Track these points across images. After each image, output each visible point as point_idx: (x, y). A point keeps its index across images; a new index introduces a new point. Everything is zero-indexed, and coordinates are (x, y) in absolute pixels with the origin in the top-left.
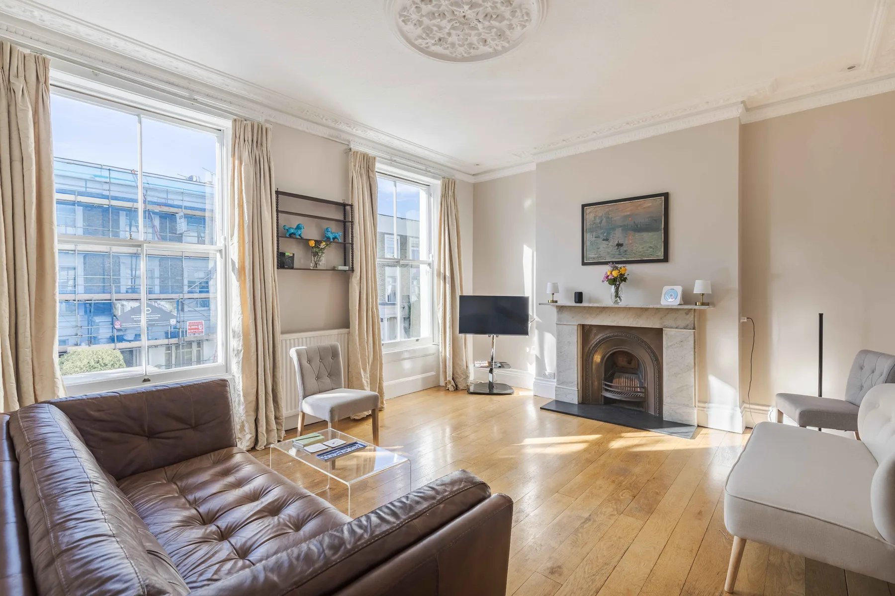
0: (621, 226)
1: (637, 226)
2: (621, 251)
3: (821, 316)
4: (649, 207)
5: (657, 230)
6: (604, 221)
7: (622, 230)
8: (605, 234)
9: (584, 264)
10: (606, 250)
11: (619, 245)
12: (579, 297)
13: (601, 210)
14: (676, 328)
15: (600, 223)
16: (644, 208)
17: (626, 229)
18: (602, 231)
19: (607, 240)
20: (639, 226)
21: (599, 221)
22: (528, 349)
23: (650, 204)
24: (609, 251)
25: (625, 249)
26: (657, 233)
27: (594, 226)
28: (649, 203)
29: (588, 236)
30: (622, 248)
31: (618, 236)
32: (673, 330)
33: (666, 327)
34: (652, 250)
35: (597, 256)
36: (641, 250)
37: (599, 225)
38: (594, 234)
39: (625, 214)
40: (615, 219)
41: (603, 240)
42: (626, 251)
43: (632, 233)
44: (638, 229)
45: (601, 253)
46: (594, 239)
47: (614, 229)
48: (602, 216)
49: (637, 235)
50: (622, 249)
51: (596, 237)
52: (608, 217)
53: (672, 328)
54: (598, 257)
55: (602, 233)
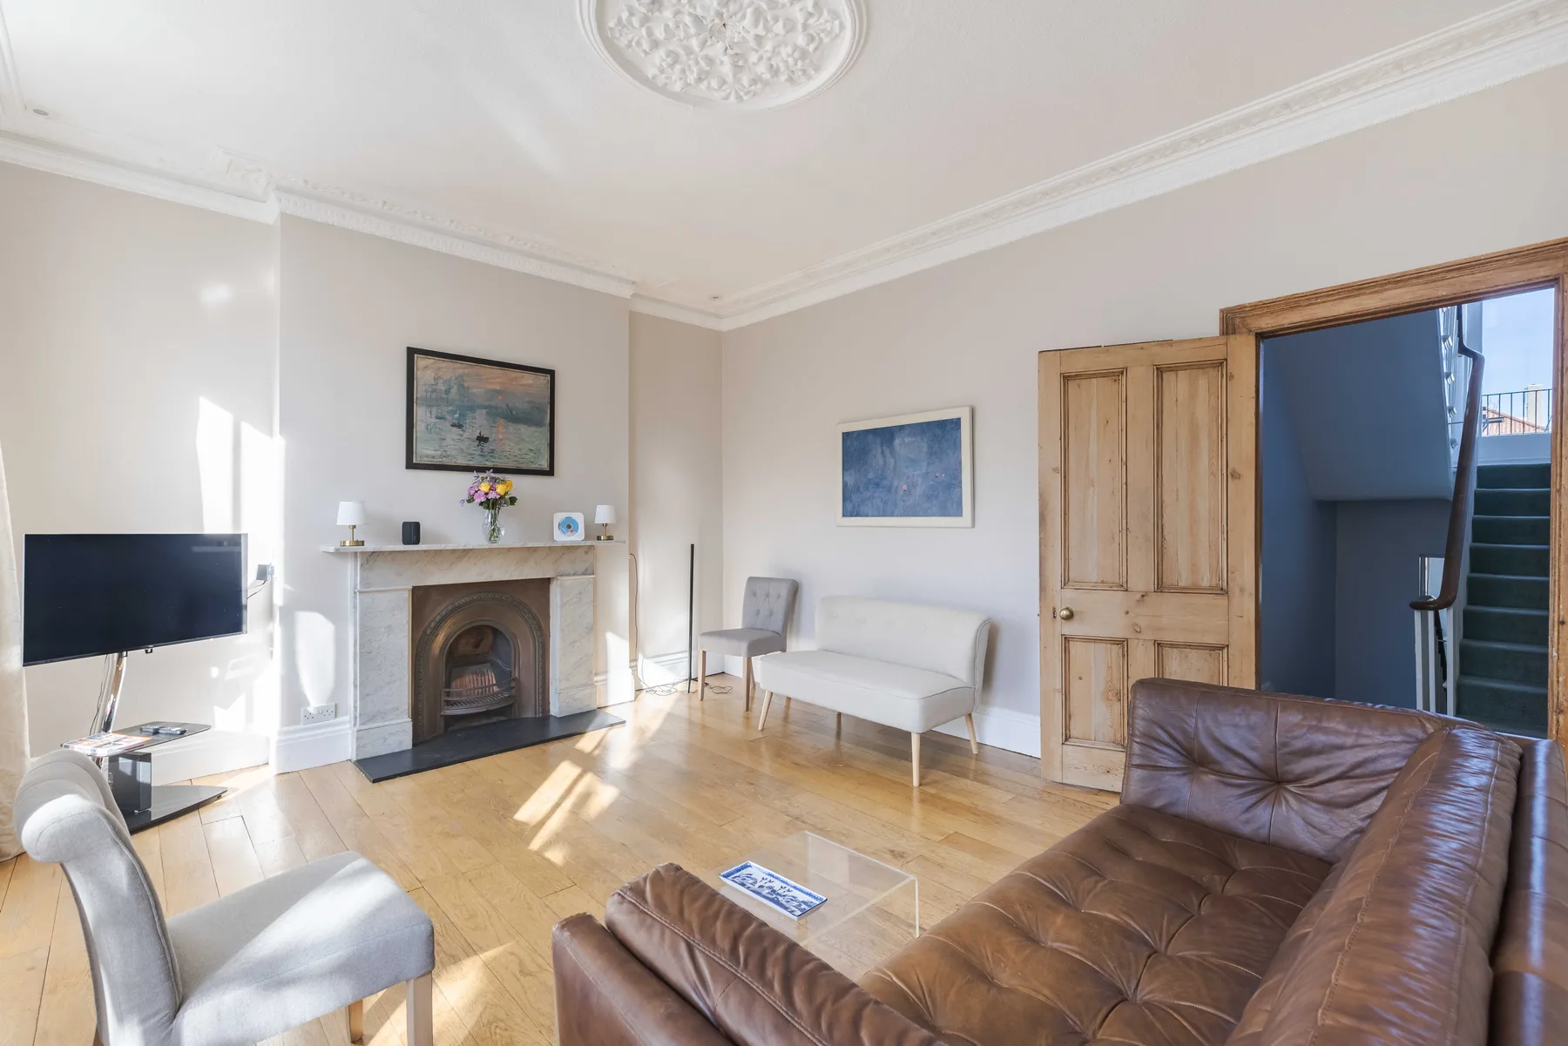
0: (485, 407)
1: (511, 411)
2: (485, 449)
3: (692, 546)
4: (530, 385)
5: (539, 424)
6: (454, 391)
7: (487, 413)
8: (457, 415)
9: (411, 465)
10: (457, 445)
11: (482, 439)
12: (412, 532)
13: (449, 369)
14: (574, 575)
15: (447, 392)
16: (522, 385)
17: (494, 413)
18: (450, 408)
19: (460, 426)
20: (514, 412)
21: (443, 388)
22: (215, 672)
23: (531, 382)
24: (462, 447)
25: (491, 448)
26: (540, 429)
27: (434, 395)
28: (529, 378)
29: (419, 412)
30: (486, 445)
31: (478, 423)
32: (570, 578)
33: (561, 575)
34: (532, 454)
35: (439, 453)
36: (517, 452)
37: (445, 396)
38: (434, 410)
39: (492, 387)
40: (474, 390)
41: (453, 425)
42: (493, 451)
43: (502, 421)
44: (513, 417)
45: (447, 449)
46: (434, 420)
47: (472, 409)
48: (450, 380)
49: (512, 427)
50: (487, 447)
51: (437, 418)
52: (463, 386)
53: (568, 575)
54: (441, 456)
55: (450, 412)
